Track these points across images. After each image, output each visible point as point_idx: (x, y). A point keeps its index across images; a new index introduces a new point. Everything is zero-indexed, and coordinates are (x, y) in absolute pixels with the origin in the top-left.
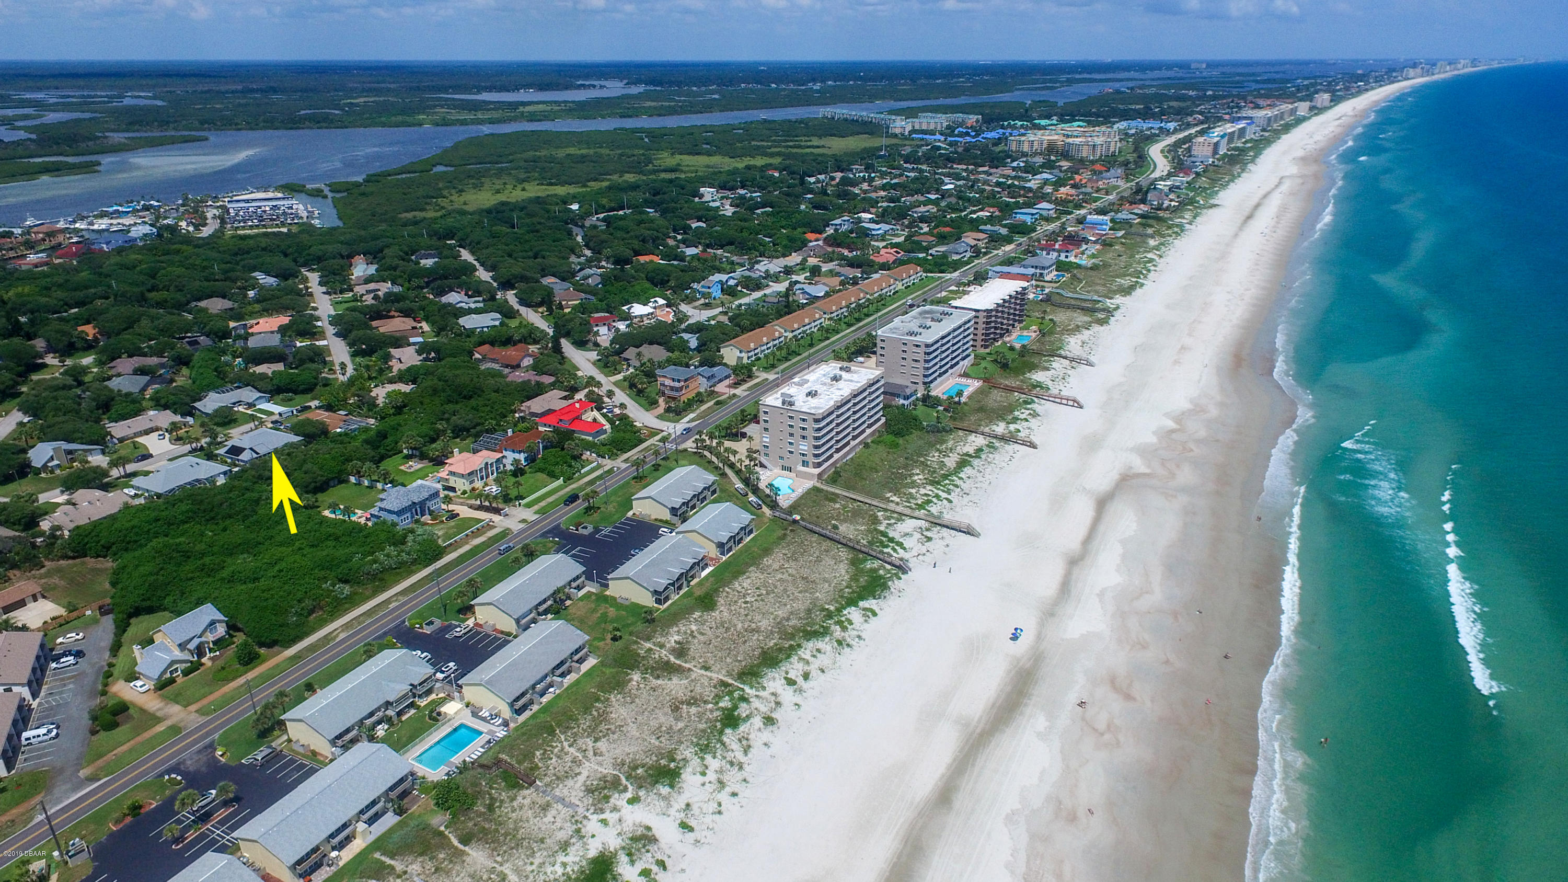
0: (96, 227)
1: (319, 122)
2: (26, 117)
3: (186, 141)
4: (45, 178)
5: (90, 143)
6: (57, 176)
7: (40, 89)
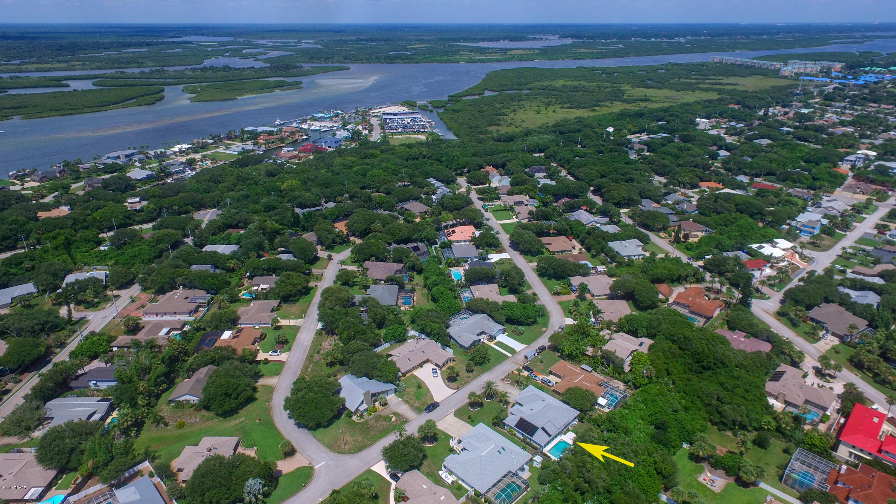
0: (313, 128)
1: (404, 59)
2: (261, 54)
3: (339, 70)
4: (277, 91)
5: (295, 70)
6: (284, 90)
7: (263, 38)
